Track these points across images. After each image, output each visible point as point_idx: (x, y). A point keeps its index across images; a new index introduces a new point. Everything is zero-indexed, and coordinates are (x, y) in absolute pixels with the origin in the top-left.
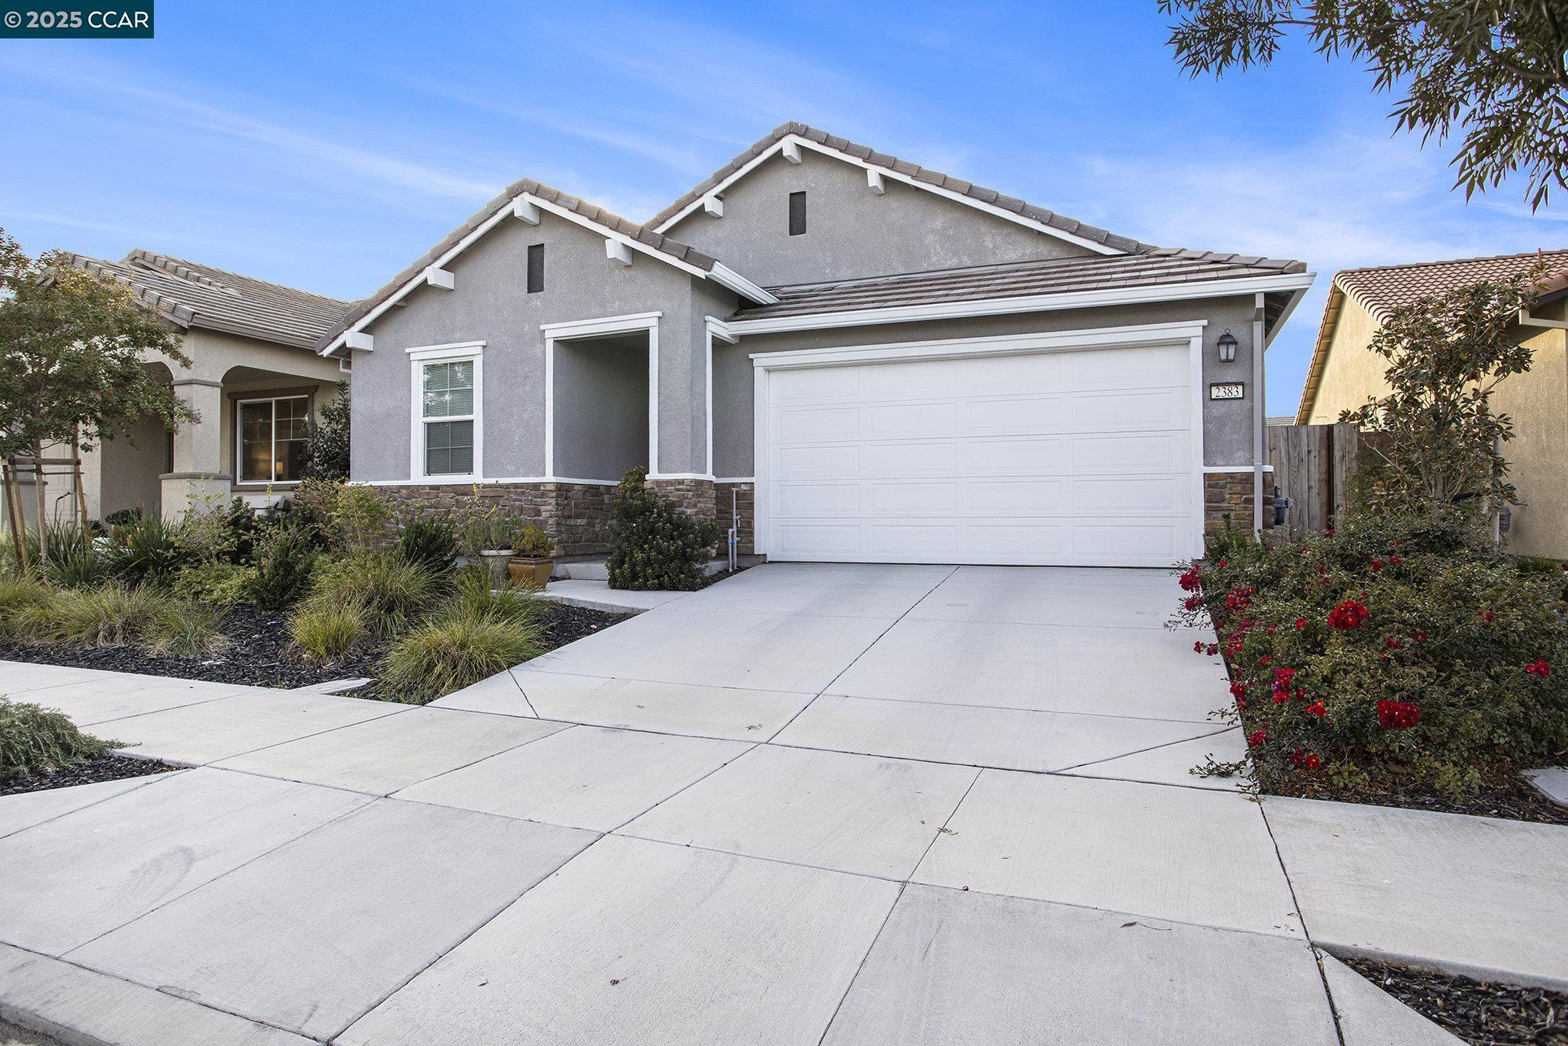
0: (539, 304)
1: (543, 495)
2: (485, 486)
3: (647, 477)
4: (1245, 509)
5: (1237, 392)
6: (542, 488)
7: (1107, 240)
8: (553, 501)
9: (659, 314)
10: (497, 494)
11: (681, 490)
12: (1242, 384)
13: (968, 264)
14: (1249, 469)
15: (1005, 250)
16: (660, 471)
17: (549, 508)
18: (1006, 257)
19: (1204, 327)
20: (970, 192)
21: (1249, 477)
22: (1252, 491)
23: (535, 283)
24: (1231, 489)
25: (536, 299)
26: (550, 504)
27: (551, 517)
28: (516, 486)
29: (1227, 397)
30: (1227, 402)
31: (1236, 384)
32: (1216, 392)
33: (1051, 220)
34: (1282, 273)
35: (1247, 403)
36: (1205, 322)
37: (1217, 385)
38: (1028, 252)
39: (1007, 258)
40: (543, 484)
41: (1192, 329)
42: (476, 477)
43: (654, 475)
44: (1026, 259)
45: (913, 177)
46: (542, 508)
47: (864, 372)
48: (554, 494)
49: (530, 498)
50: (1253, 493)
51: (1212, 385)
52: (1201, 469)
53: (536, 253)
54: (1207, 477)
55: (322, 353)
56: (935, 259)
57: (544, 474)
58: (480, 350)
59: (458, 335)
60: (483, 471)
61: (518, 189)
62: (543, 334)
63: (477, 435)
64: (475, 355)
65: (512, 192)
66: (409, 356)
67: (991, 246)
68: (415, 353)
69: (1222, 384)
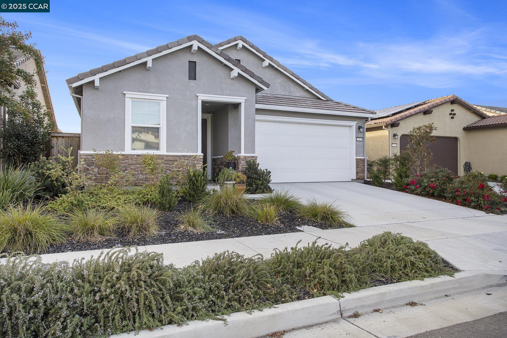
0: (194, 85)
2: (167, 156)
3: (241, 155)
4: (363, 167)
5: (361, 139)
7: (323, 96)
8: (202, 163)
9: (245, 98)
10: (175, 159)
11: (253, 159)
13: (287, 94)
14: (364, 158)
16: (245, 153)
17: (200, 165)
20: (293, 75)
21: (364, 160)
22: (364, 163)
23: (193, 75)
24: (360, 162)
25: (192, 83)
28: (184, 156)
30: (360, 142)
31: (361, 138)
32: (358, 139)
33: (312, 88)
34: (372, 114)
35: (363, 142)
36: (357, 122)
37: (358, 137)
38: (302, 94)
39: (297, 95)
41: (354, 124)
42: (163, 151)
43: (243, 154)
44: (302, 96)
46: (197, 165)
48: (202, 160)
49: (191, 161)
51: (357, 137)
52: (355, 157)
53: (193, 65)
54: (357, 159)
55: (71, 85)
56: (279, 91)
57: (197, 152)
58: (165, 99)
59: (152, 90)
60: (167, 149)
61: (193, 38)
62: (196, 97)
63: (162, 134)
64: (162, 100)
65: (190, 39)
66: (124, 95)
67: (293, 90)
68: (129, 95)
69: (359, 137)
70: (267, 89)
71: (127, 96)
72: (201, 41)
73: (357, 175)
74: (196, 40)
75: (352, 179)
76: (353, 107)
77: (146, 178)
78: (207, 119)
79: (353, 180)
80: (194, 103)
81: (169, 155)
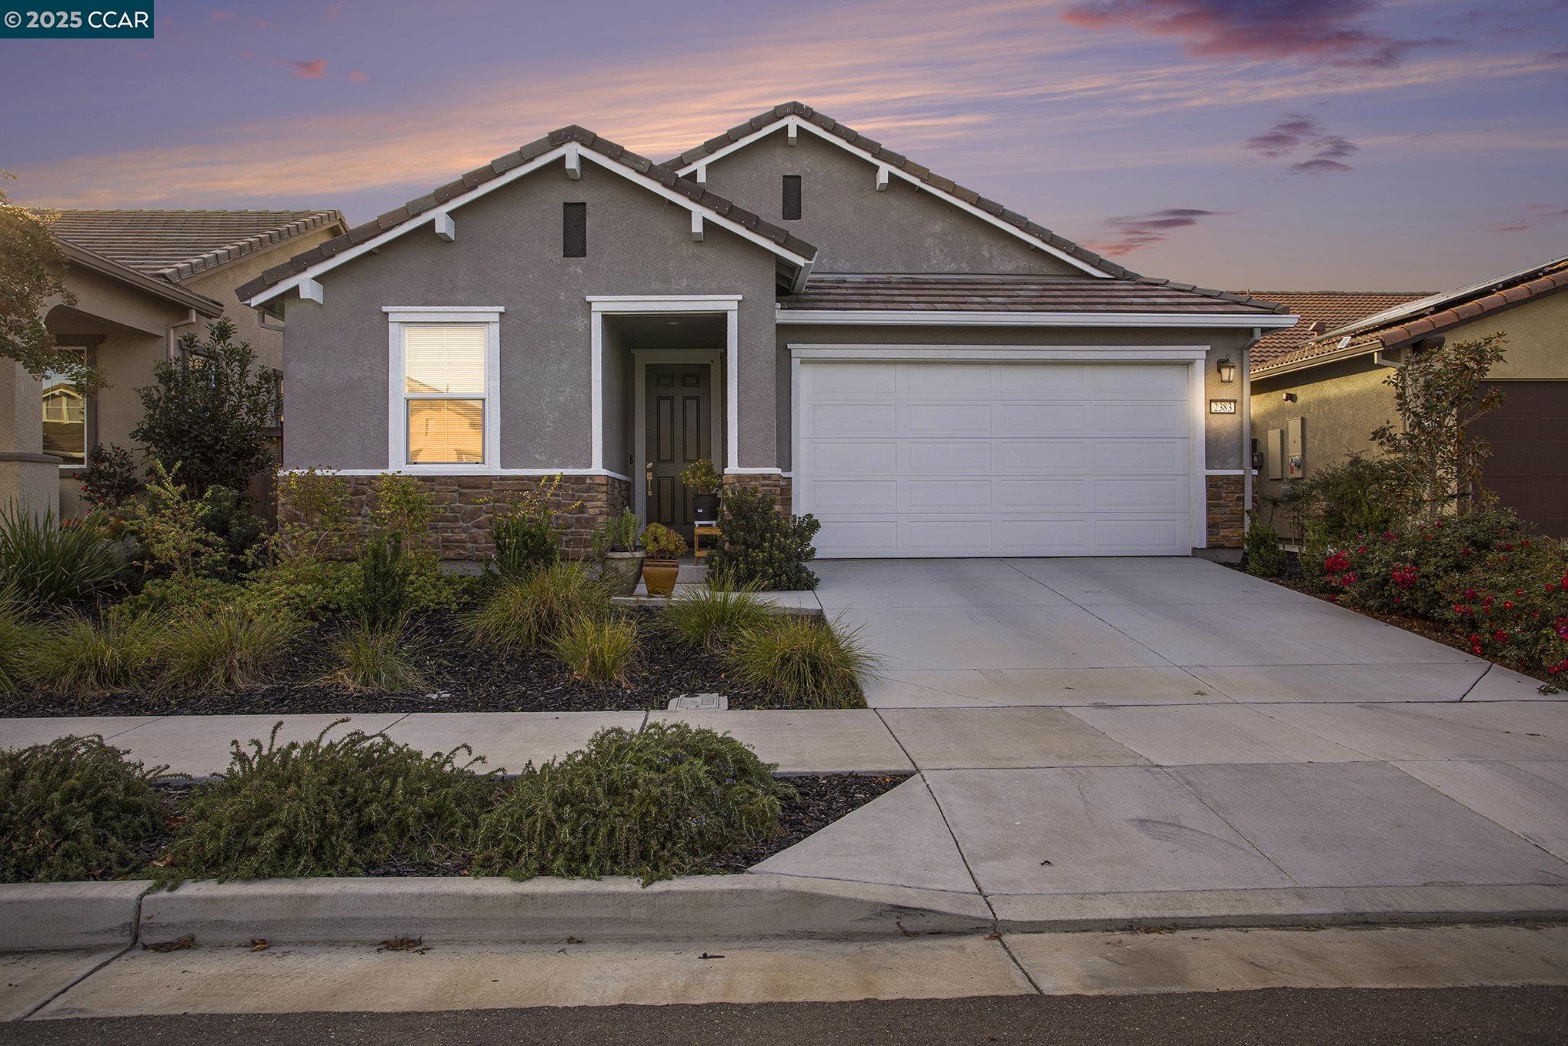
0: (579, 271)
1: (589, 489)
2: (503, 478)
3: (726, 471)
4: (1237, 505)
5: (1230, 407)
6: (588, 481)
7: (1098, 263)
8: (604, 497)
9: (740, 297)
10: (526, 488)
11: (767, 485)
12: (1235, 402)
13: (967, 270)
14: (1241, 472)
15: (1001, 261)
16: (740, 465)
17: (599, 503)
18: (1002, 268)
19: (1207, 351)
20: (979, 202)
21: (1239, 481)
23: (575, 244)
24: (1226, 489)
25: (576, 266)
26: (598, 500)
27: (600, 514)
29: (1223, 411)
30: (1223, 416)
31: (1230, 401)
32: (1215, 407)
33: (1050, 239)
34: (1273, 313)
36: (1208, 348)
37: (1216, 401)
38: (1022, 265)
40: (591, 477)
41: (1196, 353)
42: (488, 466)
43: (733, 468)
44: (1020, 271)
45: (923, 180)
46: (589, 504)
47: (901, 370)
48: (604, 489)
49: (570, 492)
50: (1243, 492)
51: (1211, 401)
52: (1204, 472)
53: (575, 214)
54: (1208, 478)
55: (248, 302)
56: (935, 262)
57: (589, 465)
58: (496, 318)
59: (461, 297)
60: (501, 460)
61: (566, 137)
62: (587, 306)
63: (489, 416)
64: (488, 323)
65: (558, 139)
66: (385, 316)
67: (988, 255)
68: (397, 313)
69: (1222, 401)
70: (807, 262)
71: (391, 318)
72: (592, 141)
73: (1209, 534)
74: (576, 141)
75: (1194, 549)
76: (1204, 296)
77: (446, 540)
78: (710, 365)
79: (1196, 553)
80: (579, 323)
81: (506, 476)
